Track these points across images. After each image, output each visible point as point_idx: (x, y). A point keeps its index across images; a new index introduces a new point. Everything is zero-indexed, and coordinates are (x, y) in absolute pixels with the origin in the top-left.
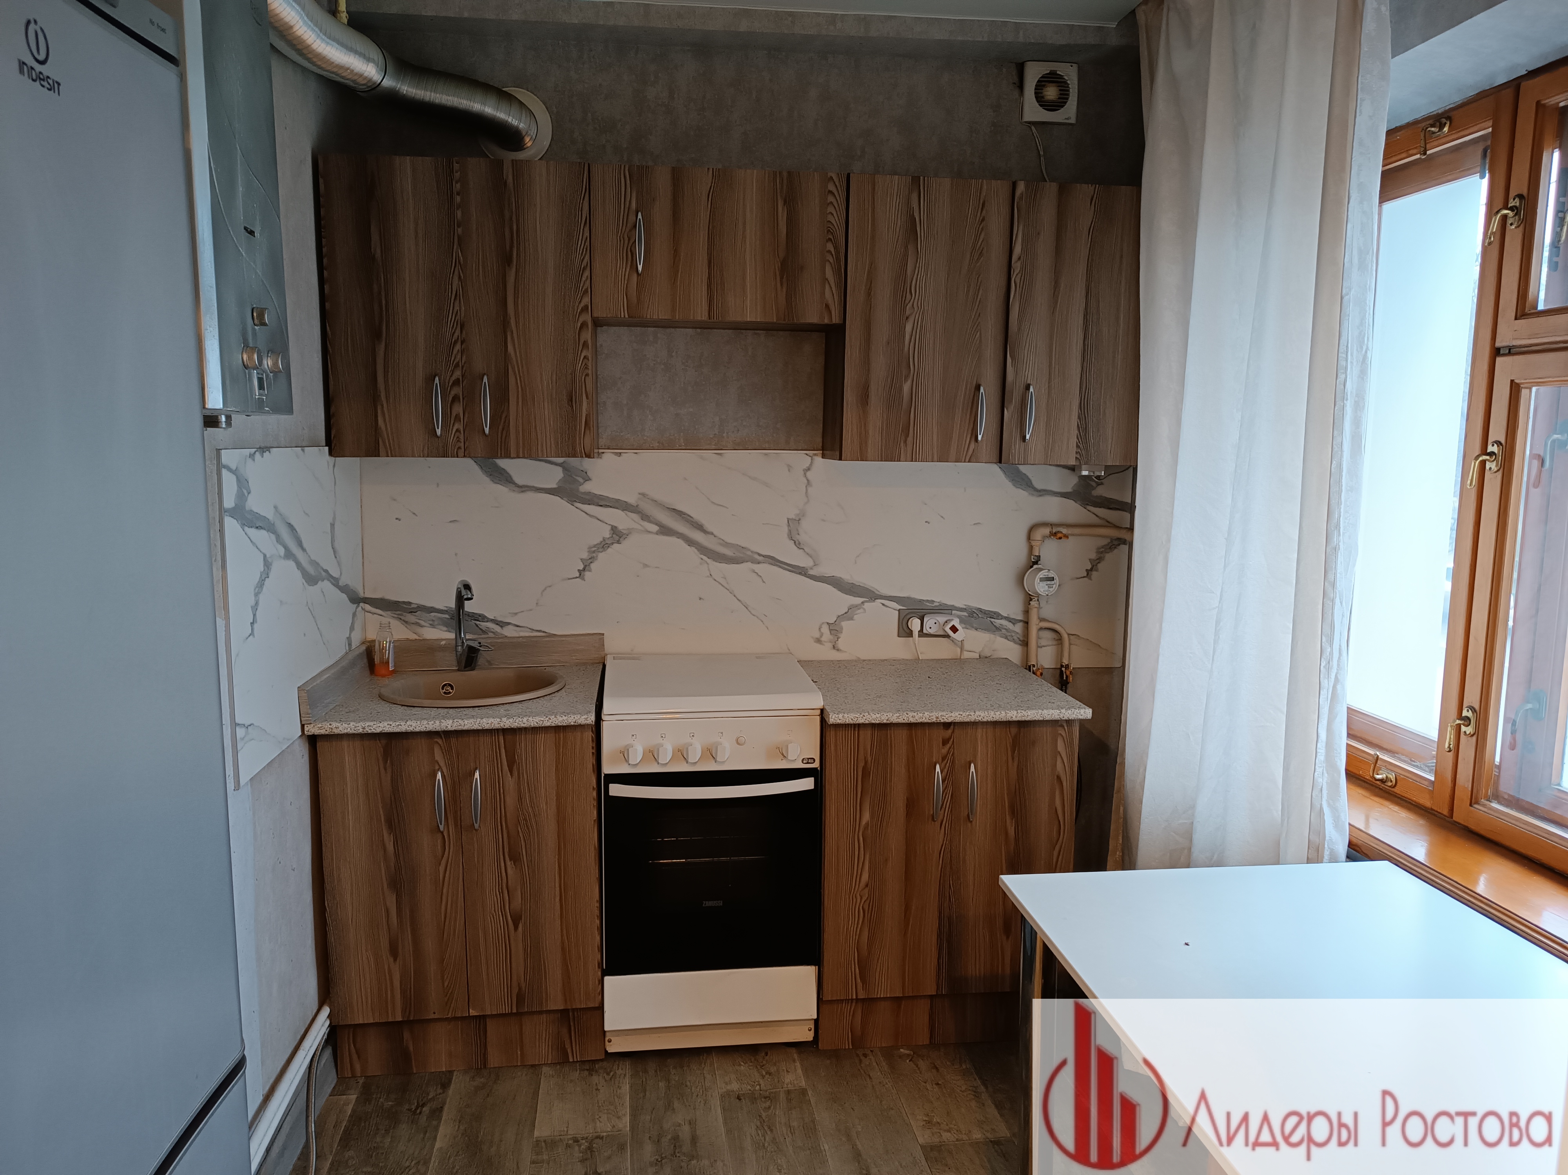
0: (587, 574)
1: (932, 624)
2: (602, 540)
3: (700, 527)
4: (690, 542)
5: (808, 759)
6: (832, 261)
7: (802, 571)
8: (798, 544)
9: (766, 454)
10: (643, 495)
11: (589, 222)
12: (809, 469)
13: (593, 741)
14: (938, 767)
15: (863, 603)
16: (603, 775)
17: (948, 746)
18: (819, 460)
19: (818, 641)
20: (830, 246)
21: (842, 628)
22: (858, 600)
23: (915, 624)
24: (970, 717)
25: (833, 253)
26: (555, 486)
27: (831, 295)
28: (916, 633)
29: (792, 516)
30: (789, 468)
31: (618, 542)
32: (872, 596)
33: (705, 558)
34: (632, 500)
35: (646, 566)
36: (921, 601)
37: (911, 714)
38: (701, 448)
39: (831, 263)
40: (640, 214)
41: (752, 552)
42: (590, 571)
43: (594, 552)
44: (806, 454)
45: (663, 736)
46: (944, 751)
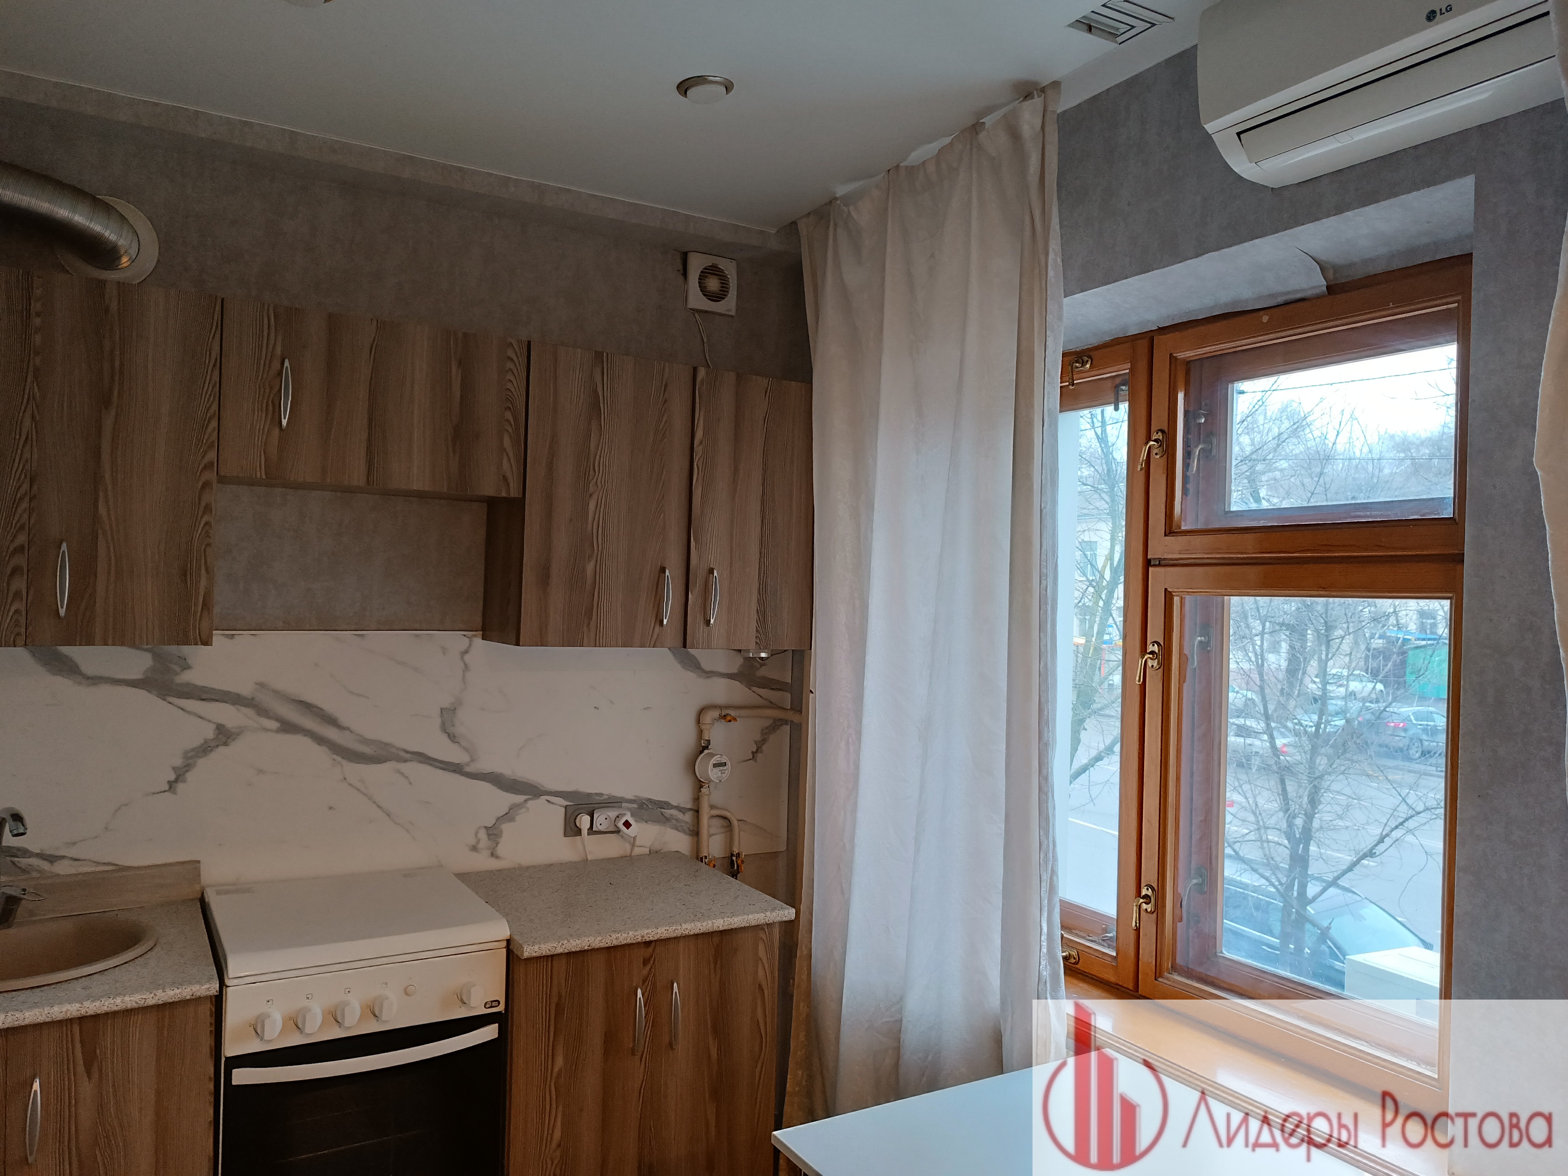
0: (180, 787)
1: (602, 820)
2: (203, 742)
3: (332, 721)
4: (320, 740)
5: (492, 1002)
6: (510, 430)
7: (456, 769)
8: (452, 738)
9: (416, 636)
10: (262, 685)
11: (220, 364)
12: (466, 652)
13: (211, 1016)
14: (639, 991)
15: (526, 801)
16: (223, 1060)
17: (649, 967)
18: (479, 642)
19: (474, 848)
20: (508, 415)
21: (501, 832)
22: (520, 798)
23: (584, 821)
24: (676, 931)
25: (513, 423)
26: (139, 676)
27: (509, 467)
28: (585, 831)
29: (446, 705)
30: (444, 650)
31: (226, 744)
32: (533, 791)
33: (338, 758)
34: (245, 690)
35: (260, 771)
36: (589, 795)
37: (614, 936)
38: (337, 628)
39: (510, 433)
40: (287, 361)
41: (398, 749)
42: (184, 781)
43: (191, 758)
44: (464, 635)
45: (310, 996)
46: (645, 972)
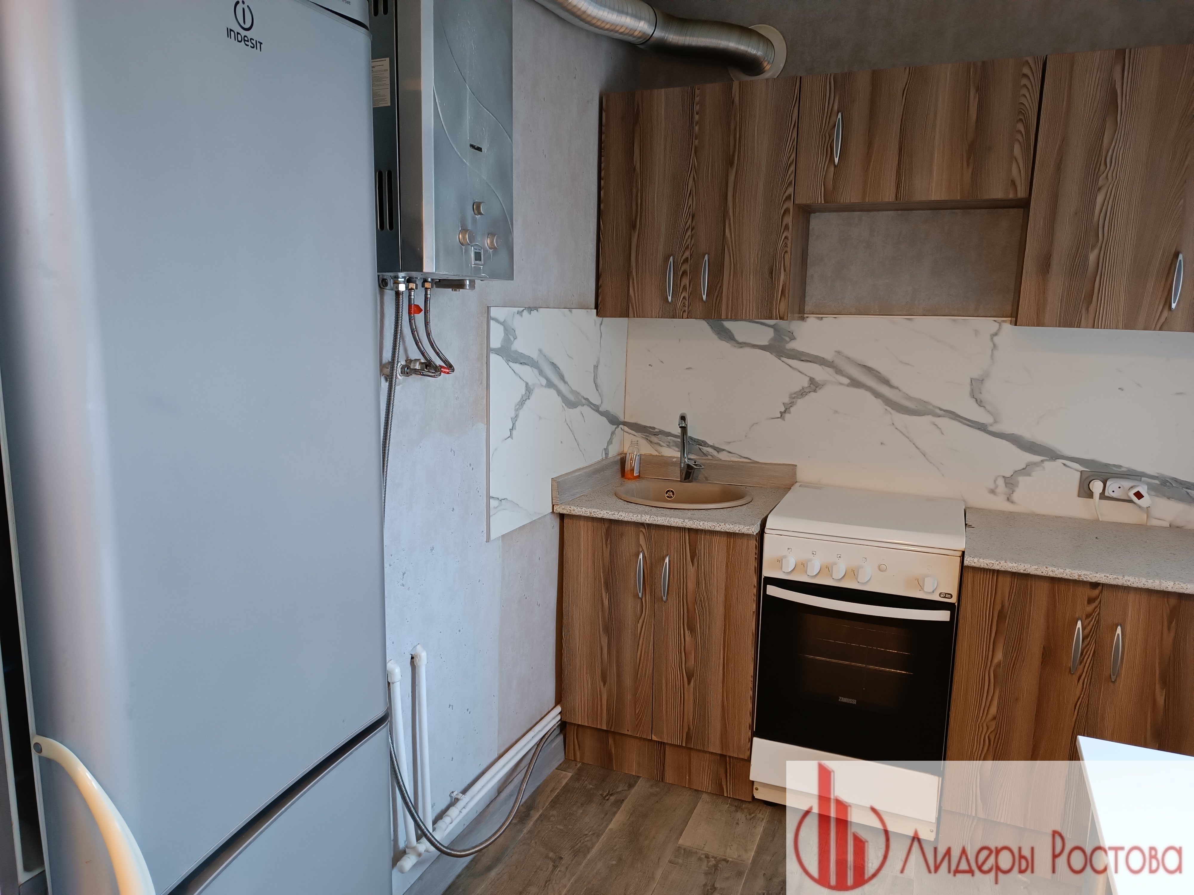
0: (787, 416)
1: (1114, 487)
2: (801, 388)
3: (886, 382)
4: (877, 394)
5: (946, 594)
6: (1020, 139)
7: (982, 427)
8: (980, 403)
9: (954, 320)
10: (839, 353)
11: (797, 126)
12: (996, 334)
13: (756, 548)
14: (1079, 623)
15: (1042, 461)
16: (763, 577)
17: (1094, 605)
18: (1008, 327)
19: (993, 492)
20: (1020, 127)
21: (1018, 482)
22: (1037, 458)
23: (1097, 487)
24: (1117, 580)
25: (1023, 132)
26: (766, 343)
27: (1018, 172)
28: (1097, 495)
29: (975, 376)
30: (976, 333)
31: (815, 391)
32: (1053, 455)
33: (889, 409)
34: (828, 355)
35: (836, 412)
36: (1107, 465)
38: (894, 314)
39: (1020, 142)
40: (840, 114)
41: (934, 406)
42: (789, 413)
43: (794, 398)
44: (995, 321)
45: (814, 553)
46: (1090, 608)
